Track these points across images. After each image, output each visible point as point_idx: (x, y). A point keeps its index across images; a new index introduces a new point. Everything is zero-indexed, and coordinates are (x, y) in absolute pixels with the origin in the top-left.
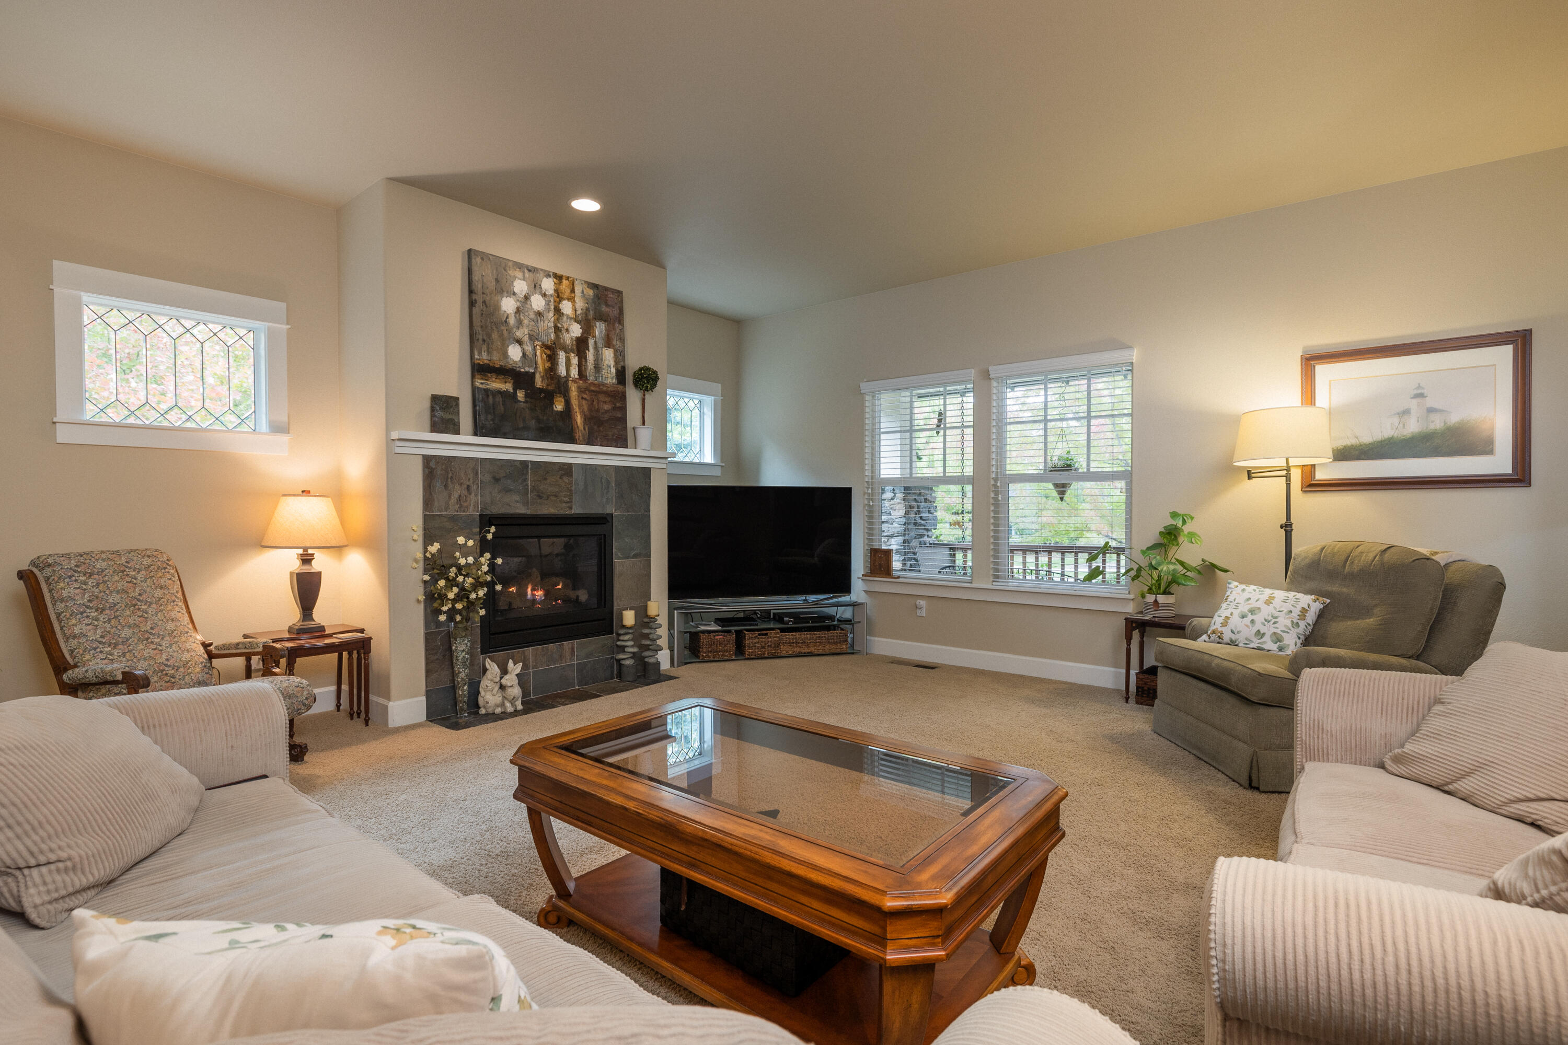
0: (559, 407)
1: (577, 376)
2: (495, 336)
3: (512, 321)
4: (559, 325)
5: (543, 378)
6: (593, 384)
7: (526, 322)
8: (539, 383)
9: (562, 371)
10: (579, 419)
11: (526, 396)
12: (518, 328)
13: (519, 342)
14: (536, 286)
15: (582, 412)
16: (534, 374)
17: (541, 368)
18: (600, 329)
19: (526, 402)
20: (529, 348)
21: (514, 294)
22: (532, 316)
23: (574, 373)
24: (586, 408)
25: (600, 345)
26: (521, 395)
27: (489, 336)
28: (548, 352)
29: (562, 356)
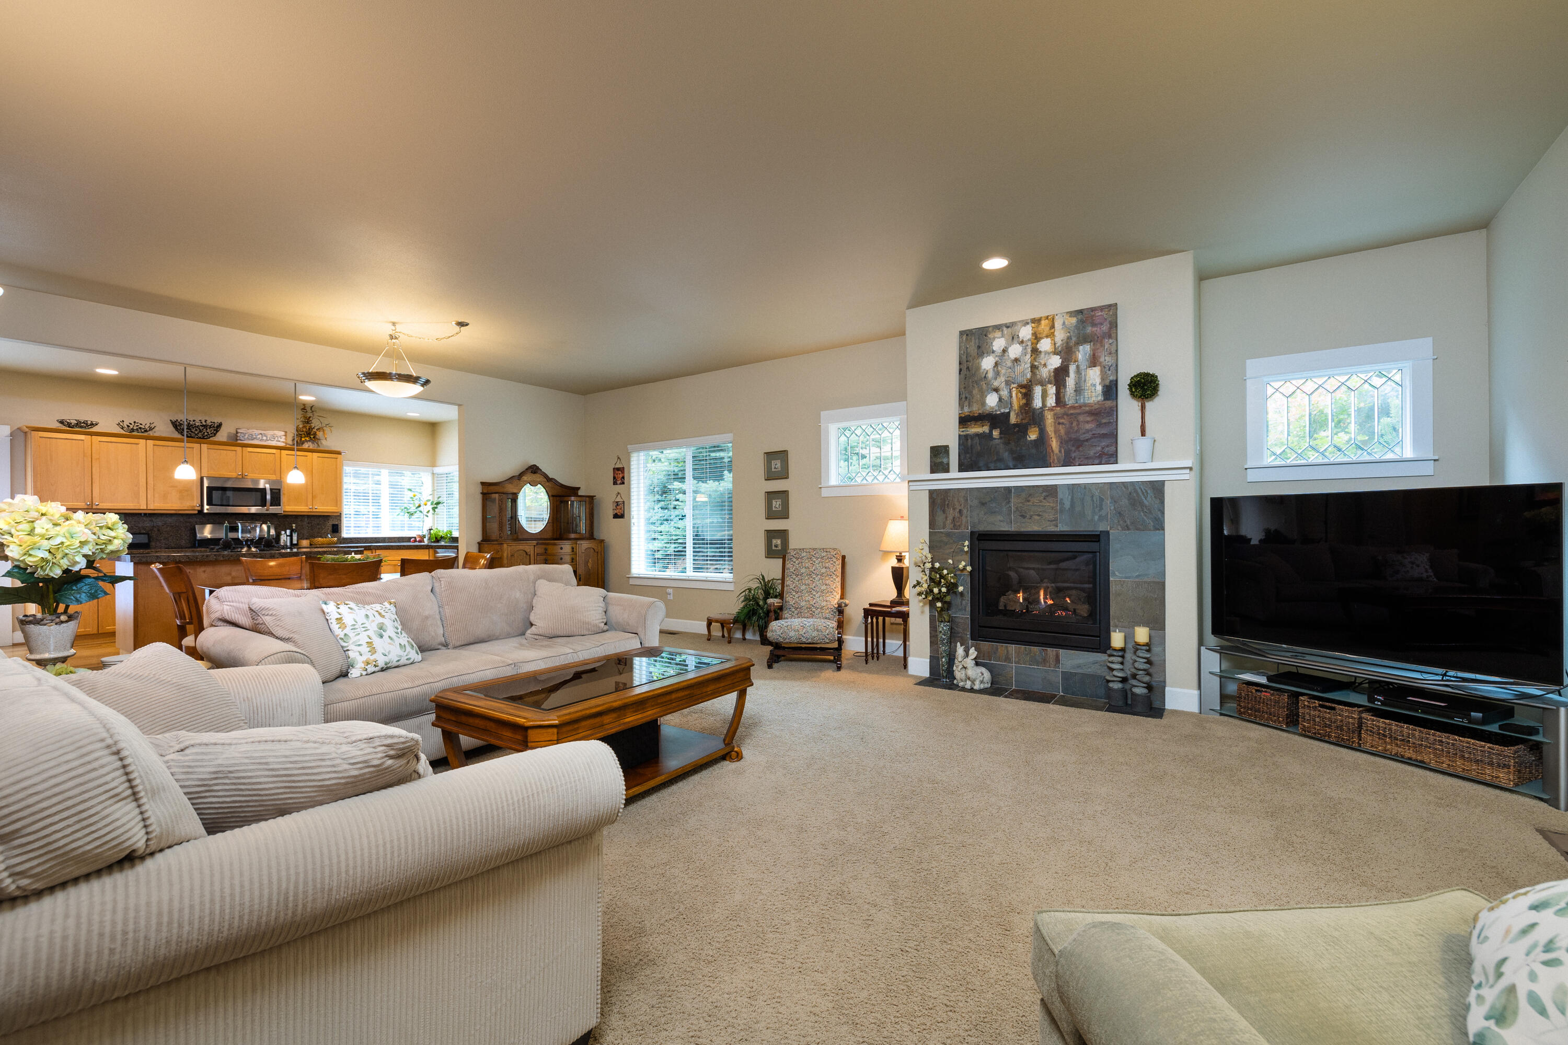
0: (1033, 436)
1: (1054, 404)
2: (975, 391)
3: (990, 375)
4: (1036, 363)
5: (1017, 415)
6: (1073, 407)
7: (1003, 371)
8: (1013, 419)
9: (1037, 403)
10: (1054, 444)
11: (1001, 433)
12: (996, 379)
13: (996, 390)
14: (1014, 338)
15: (1059, 437)
16: (1009, 413)
17: (1016, 406)
18: (1083, 352)
19: (1001, 438)
20: (1004, 393)
21: (993, 352)
22: (1009, 364)
23: (1051, 401)
24: (1062, 432)
25: (1083, 367)
26: (996, 433)
27: (971, 393)
28: (1023, 391)
29: (1038, 390)
